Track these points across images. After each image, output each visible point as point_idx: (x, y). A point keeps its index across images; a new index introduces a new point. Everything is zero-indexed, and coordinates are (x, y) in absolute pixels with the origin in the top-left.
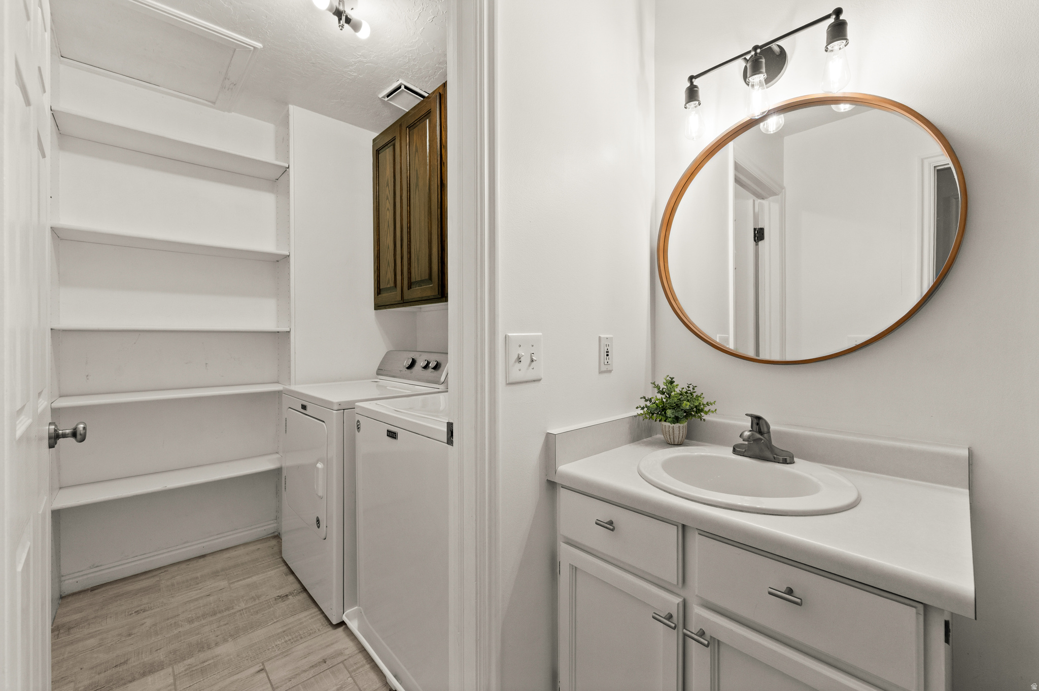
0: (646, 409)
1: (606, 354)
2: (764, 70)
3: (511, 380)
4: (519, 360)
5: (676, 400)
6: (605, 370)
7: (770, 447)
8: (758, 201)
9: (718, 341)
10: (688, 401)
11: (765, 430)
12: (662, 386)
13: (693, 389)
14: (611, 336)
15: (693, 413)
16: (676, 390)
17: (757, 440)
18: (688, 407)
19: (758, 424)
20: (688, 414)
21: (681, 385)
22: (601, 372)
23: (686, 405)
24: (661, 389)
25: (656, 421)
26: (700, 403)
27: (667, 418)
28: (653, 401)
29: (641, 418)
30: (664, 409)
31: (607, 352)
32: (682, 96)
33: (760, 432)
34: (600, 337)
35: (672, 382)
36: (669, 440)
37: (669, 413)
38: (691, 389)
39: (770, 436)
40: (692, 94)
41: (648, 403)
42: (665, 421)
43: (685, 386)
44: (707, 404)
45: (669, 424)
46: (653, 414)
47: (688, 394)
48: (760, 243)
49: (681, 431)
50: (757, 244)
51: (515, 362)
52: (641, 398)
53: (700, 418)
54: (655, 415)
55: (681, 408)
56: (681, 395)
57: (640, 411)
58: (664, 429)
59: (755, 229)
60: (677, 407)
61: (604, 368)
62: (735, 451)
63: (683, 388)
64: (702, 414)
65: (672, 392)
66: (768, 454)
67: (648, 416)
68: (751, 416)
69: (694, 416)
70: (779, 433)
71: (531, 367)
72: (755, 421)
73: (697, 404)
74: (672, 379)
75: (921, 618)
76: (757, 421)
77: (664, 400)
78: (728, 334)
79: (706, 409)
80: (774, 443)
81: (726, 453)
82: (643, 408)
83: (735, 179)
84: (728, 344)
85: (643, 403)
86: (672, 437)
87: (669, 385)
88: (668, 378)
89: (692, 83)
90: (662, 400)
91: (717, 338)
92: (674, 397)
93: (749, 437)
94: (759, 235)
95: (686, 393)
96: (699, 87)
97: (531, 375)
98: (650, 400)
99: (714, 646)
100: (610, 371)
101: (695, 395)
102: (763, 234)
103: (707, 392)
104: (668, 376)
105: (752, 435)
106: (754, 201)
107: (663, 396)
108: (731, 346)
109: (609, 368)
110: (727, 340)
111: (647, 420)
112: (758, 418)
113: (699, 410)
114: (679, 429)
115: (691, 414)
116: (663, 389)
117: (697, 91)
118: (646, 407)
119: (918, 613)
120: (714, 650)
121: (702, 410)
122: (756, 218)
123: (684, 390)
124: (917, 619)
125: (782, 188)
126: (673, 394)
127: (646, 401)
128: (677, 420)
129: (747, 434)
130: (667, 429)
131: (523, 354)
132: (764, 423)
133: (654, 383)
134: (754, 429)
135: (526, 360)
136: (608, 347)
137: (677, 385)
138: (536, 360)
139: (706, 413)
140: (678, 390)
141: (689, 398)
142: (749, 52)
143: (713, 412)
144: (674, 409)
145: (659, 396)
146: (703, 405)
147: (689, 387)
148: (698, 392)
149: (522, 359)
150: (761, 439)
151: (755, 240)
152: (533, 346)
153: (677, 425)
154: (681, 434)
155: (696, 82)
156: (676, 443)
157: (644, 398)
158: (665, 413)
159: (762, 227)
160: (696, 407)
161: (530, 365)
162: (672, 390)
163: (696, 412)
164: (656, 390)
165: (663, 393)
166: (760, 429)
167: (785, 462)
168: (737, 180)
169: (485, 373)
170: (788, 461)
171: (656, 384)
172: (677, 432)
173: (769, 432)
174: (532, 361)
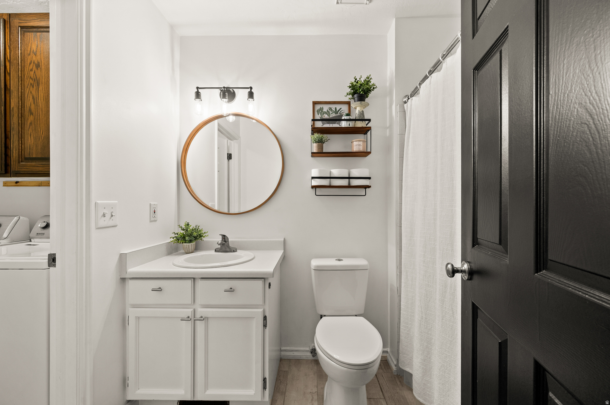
0: (175, 238)
1: (154, 212)
2: (227, 98)
3: (99, 226)
4: (104, 215)
5: (190, 232)
6: (153, 219)
7: (228, 246)
8: (229, 141)
9: (210, 206)
10: (196, 232)
11: (227, 240)
12: (184, 227)
13: (198, 227)
14: (157, 203)
15: (198, 238)
16: (190, 228)
17: (223, 244)
18: (196, 235)
19: (224, 238)
20: (196, 238)
21: (192, 226)
22: (151, 221)
23: (195, 234)
24: (183, 228)
25: (180, 243)
26: (201, 233)
27: (186, 241)
28: (179, 234)
29: (172, 243)
30: (184, 238)
31: (155, 211)
32: (194, 95)
33: (225, 241)
34: (150, 204)
35: (188, 225)
36: (187, 252)
37: (187, 238)
38: (197, 227)
39: (229, 243)
40: (198, 95)
41: (176, 235)
42: (185, 243)
43: (195, 226)
44: (204, 233)
45: (188, 244)
46: (179, 240)
47: (196, 230)
48: (230, 160)
49: (192, 247)
50: (229, 161)
51: (102, 216)
52: (173, 233)
53: (201, 239)
54: (180, 240)
55: (193, 236)
56: (192, 230)
57: (172, 240)
58: (184, 247)
59: (228, 154)
60: (190, 235)
61: (152, 219)
62: (216, 251)
63: (193, 227)
64: (202, 237)
65: (188, 229)
66: (228, 250)
67: (176, 241)
68: (221, 235)
69: (199, 239)
70: (232, 241)
71: (112, 219)
72: (223, 237)
73: (200, 233)
74: (188, 223)
75: (263, 282)
76: (224, 237)
77: (184, 233)
78: (215, 203)
79: (204, 235)
80: (230, 245)
81: (213, 252)
82: (173, 238)
83: (218, 129)
84: (215, 207)
85: (173, 235)
86: (188, 250)
87: (187, 226)
88: (186, 223)
89: (198, 90)
90: (183, 233)
91: (210, 205)
92: (189, 231)
93: (221, 243)
94: (230, 157)
95: (195, 229)
96: (201, 93)
97: (111, 223)
98: (177, 234)
99: (206, 319)
100: (156, 221)
101: (199, 230)
102: (231, 157)
103: (204, 228)
104: (186, 222)
105: (222, 242)
106: (227, 140)
107: (184, 231)
108: (216, 208)
109: (156, 219)
110: (214, 205)
111: (175, 244)
112: (224, 236)
113: (201, 236)
114: (192, 245)
115: (197, 238)
116: (184, 228)
117: (200, 95)
118: (175, 237)
119: (262, 282)
120: (206, 321)
121: (202, 236)
122: (228, 149)
123: (194, 228)
124: (262, 283)
125: (239, 137)
126: (189, 230)
127: (175, 234)
128: (191, 241)
129: (220, 242)
130: (186, 247)
131: (107, 212)
132: (226, 237)
133: (179, 226)
134: (223, 240)
135: (108, 216)
136: (155, 209)
137: (191, 226)
138: (114, 216)
139: (204, 237)
140: (191, 228)
141: (196, 231)
142: (222, 88)
143: (207, 236)
144: (189, 236)
145: (182, 232)
146: (203, 233)
147: (196, 226)
148: (200, 228)
149: (106, 215)
150: (225, 244)
151: (228, 159)
152: (112, 208)
153: (190, 244)
154: (193, 248)
155: (200, 90)
156: (190, 252)
157: (174, 233)
158: (185, 239)
159: (231, 153)
160: (199, 235)
161: (110, 218)
162: (188, 228)
163: (200, 237)
164: (180, 229)
165: (184, 230)
166: (225, 240)
167: (234, 251)
168: (219, 130)
169: (83, 223)
170: (235, 251)
171: (180, 226)
172: (190, 247)
173: (228, 241)
174: (112, 216)
